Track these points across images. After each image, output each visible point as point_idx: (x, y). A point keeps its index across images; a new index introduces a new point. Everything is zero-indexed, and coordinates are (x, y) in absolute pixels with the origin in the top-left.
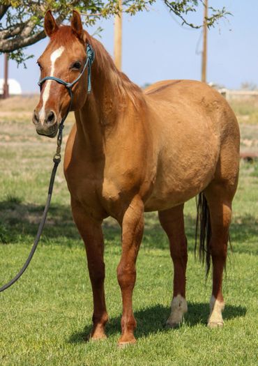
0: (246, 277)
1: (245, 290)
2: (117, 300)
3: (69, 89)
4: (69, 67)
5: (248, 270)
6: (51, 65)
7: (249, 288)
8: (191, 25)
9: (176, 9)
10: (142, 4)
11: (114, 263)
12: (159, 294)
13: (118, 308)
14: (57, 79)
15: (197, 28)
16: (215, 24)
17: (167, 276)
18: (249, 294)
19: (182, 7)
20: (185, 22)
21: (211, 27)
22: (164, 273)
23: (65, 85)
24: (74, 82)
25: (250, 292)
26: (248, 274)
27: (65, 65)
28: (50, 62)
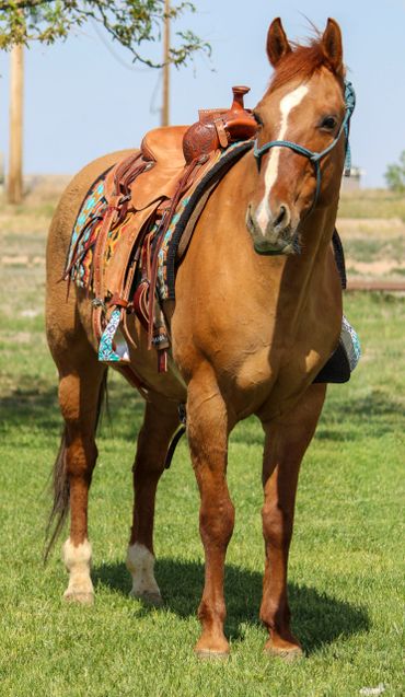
0: (243, 482)
1: (242, 503)
2: (30, 519)
3: (314, 164)
4: (315, 125)
5: (246, 472)
6: (281, 119)
7: (249, 500)
8: (149, 63)
9: (121, 35)
10: (66, 25)
11: (22, 461)
12: (100, 510)
13: (33, 532)
14: (293, 144)
15: (158, 67)
16: (187, 60)
17: (112, 482)
18: (248, 509)
19: (133, 32)
20: (138, 57)
21: (181, 66)
22: (107, 476)
23: (308, 156)
24: (325, 152)
25: (251, 505)
26: (246, 477)
27: (308, 121)
28: (280, 114)
